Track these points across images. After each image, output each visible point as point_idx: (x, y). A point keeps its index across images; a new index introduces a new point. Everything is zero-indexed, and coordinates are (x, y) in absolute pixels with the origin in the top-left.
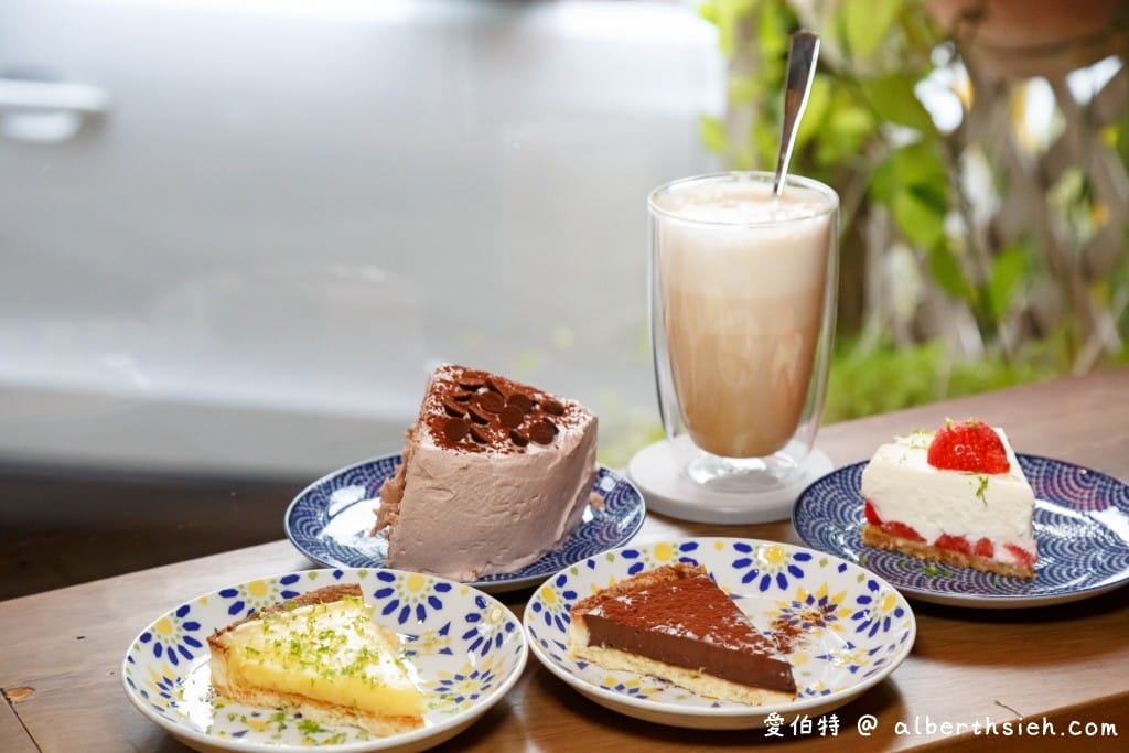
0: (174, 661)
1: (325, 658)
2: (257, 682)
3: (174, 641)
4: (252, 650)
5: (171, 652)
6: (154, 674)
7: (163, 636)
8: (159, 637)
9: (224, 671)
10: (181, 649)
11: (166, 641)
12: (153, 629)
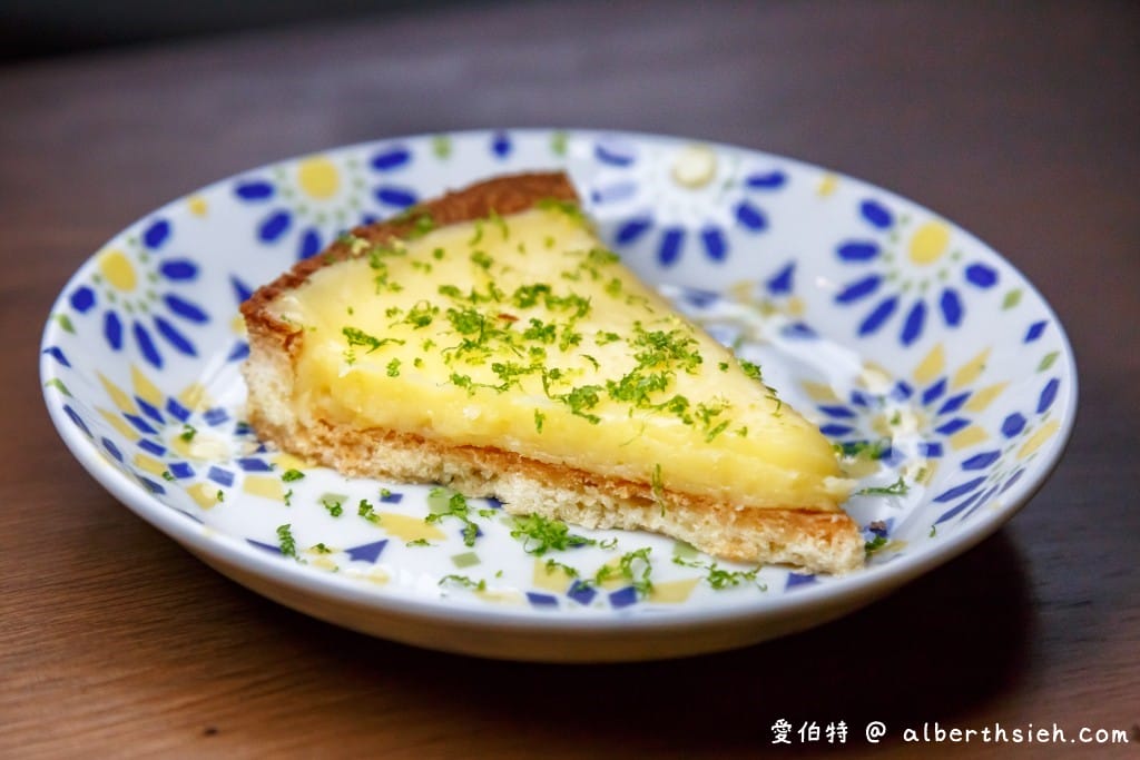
0: (154, 358)
1: (553, 357)
2: (379, 415)
3: (144, 307)
4: (359, 335)
5: (141, 333)
6: (114, 393)
7: (121, 296)
8: (112, 297)
9: (285, 388)
10: (164, 327)
11: (129, 308)
12: (97, 279)
